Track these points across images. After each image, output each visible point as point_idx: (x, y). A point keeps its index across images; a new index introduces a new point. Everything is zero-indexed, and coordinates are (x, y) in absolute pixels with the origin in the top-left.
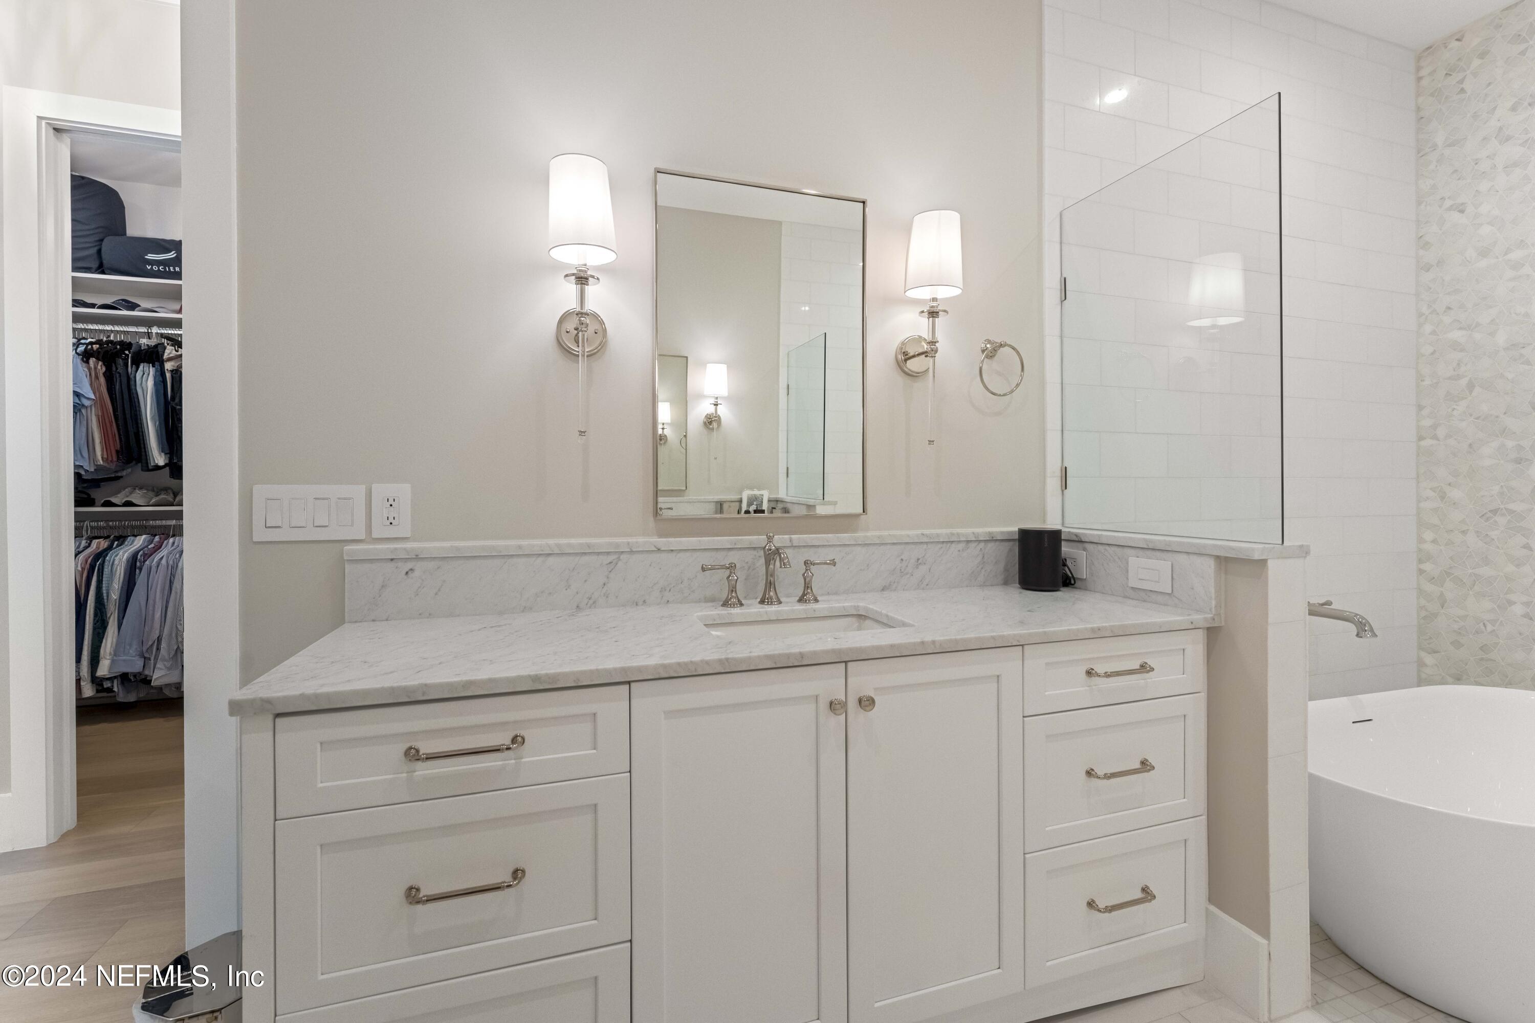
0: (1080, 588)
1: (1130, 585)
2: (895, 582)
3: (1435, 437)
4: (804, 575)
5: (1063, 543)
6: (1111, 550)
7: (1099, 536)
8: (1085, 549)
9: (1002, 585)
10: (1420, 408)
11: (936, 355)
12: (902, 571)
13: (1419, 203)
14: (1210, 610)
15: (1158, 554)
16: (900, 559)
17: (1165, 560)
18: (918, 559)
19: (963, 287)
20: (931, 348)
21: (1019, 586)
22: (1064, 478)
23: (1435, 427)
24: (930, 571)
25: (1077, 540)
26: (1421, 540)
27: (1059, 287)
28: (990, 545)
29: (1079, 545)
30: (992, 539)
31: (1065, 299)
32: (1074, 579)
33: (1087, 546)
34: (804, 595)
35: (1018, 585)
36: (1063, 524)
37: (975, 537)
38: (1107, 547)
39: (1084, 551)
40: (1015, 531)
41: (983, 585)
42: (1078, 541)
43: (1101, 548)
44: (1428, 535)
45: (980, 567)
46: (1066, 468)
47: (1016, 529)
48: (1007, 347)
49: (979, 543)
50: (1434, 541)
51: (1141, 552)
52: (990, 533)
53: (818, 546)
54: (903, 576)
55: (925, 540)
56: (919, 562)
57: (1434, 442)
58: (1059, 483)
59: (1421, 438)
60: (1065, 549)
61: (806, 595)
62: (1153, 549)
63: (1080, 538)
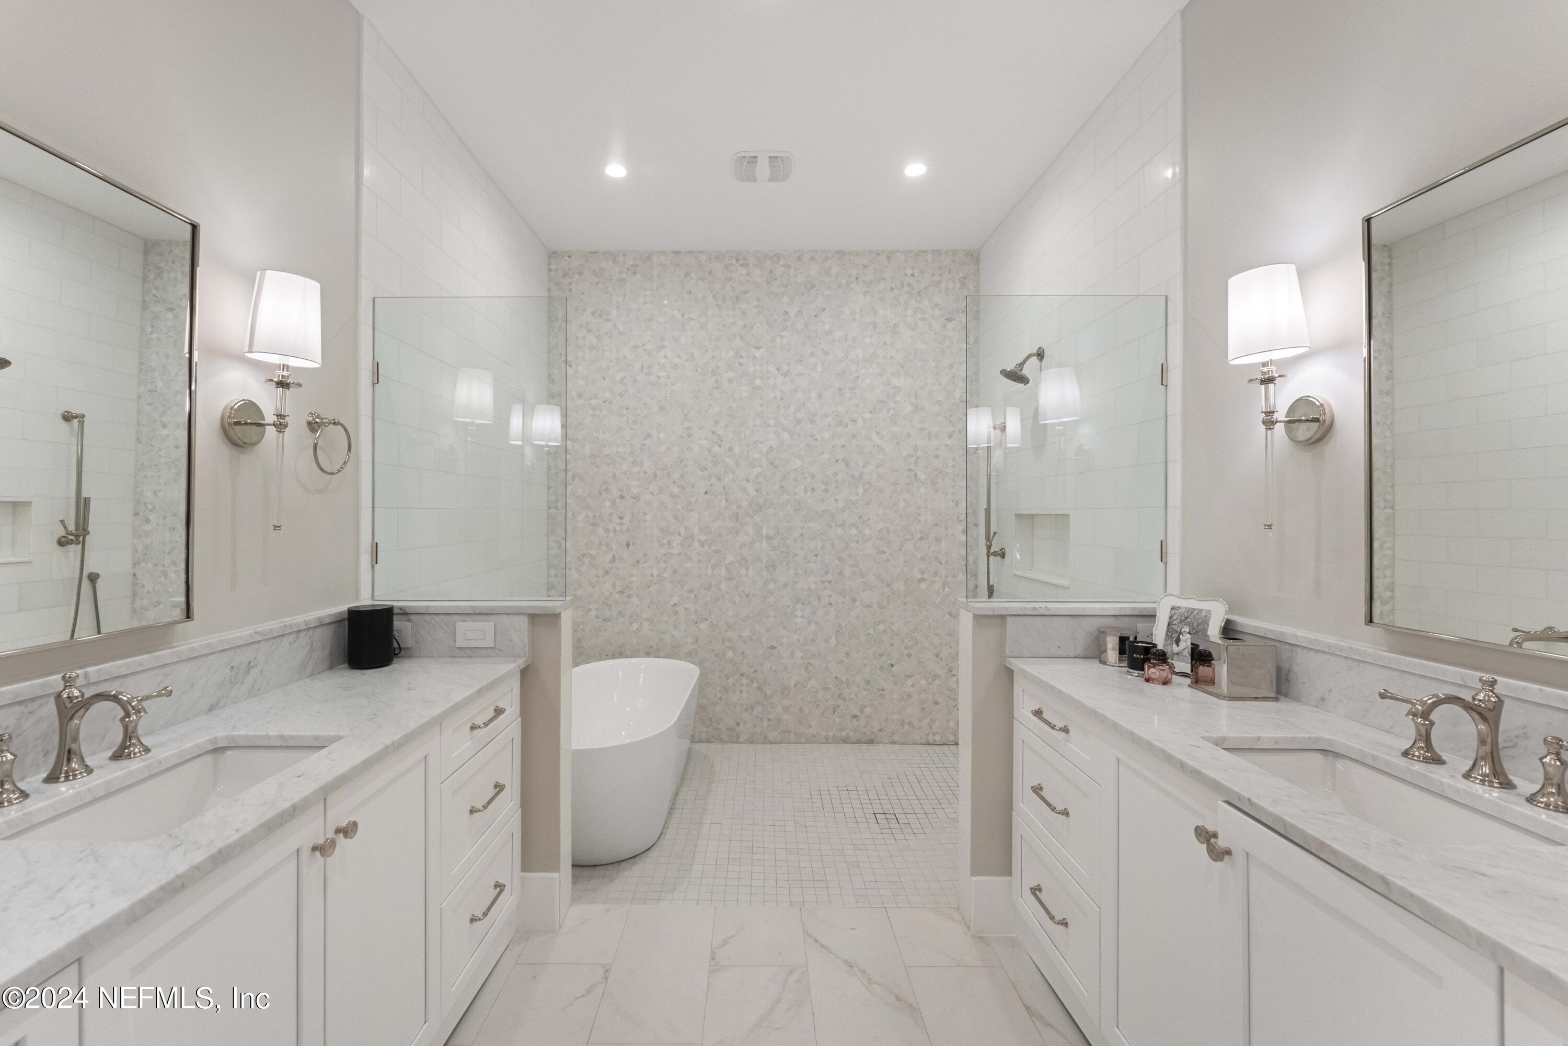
0: (403, 657)
1: (457, 646)
2: (223, 696)
3: (556, 508)
4: (122, 720)
5: (395, 617)
6: (437, 618)
7: (427, 607)
8: (409, 621)
9: (328, 670)
10: (549, 487)
11: (285, 430)
12: (232, 681)
13: (549, 352)
14: (525, 654)
15: (483, 617)
16: (230, 666)
17: (488, 622)
18: (250, 663)
19: (322, 363)
20: (280, 422)
21: (348, 666)
22: (375, 553)
23: (556, 501)
24: (261, 673)
25: (402, 612)
26: (549, 576)
27: (371, 369)
28: (318, 631)
29: (404, 617)
30: (321, 624)
31: (378, 383)
32: (400, 648)
33: (412, 617)
34: (123, 746)
35: (346, 665)
36: (373, 599)
37: (306, 625)
38: (434, 617)
39: (409, 622)
40: (345, 611)
41: (312, 675)
42: (405, 613)
43: (428, 618)
44: (553, 572)
45: (309, 657)
46: (377, 543)
47: (346, 609)
48: (339, 426)
49: (309, 630)
50: (556, 576)
51: (467, 618)
52: (319, 618)
53: (126, 676)
54: (233, 687)
55: (259, 638)
56: (251, 665)
57: (556, 511)
58: (370, 559)
59: (549, 508)
60: (398, 623)
61: (128, 747)
62: (479, 614)
63: (405, 611)
